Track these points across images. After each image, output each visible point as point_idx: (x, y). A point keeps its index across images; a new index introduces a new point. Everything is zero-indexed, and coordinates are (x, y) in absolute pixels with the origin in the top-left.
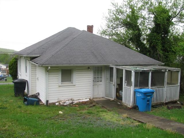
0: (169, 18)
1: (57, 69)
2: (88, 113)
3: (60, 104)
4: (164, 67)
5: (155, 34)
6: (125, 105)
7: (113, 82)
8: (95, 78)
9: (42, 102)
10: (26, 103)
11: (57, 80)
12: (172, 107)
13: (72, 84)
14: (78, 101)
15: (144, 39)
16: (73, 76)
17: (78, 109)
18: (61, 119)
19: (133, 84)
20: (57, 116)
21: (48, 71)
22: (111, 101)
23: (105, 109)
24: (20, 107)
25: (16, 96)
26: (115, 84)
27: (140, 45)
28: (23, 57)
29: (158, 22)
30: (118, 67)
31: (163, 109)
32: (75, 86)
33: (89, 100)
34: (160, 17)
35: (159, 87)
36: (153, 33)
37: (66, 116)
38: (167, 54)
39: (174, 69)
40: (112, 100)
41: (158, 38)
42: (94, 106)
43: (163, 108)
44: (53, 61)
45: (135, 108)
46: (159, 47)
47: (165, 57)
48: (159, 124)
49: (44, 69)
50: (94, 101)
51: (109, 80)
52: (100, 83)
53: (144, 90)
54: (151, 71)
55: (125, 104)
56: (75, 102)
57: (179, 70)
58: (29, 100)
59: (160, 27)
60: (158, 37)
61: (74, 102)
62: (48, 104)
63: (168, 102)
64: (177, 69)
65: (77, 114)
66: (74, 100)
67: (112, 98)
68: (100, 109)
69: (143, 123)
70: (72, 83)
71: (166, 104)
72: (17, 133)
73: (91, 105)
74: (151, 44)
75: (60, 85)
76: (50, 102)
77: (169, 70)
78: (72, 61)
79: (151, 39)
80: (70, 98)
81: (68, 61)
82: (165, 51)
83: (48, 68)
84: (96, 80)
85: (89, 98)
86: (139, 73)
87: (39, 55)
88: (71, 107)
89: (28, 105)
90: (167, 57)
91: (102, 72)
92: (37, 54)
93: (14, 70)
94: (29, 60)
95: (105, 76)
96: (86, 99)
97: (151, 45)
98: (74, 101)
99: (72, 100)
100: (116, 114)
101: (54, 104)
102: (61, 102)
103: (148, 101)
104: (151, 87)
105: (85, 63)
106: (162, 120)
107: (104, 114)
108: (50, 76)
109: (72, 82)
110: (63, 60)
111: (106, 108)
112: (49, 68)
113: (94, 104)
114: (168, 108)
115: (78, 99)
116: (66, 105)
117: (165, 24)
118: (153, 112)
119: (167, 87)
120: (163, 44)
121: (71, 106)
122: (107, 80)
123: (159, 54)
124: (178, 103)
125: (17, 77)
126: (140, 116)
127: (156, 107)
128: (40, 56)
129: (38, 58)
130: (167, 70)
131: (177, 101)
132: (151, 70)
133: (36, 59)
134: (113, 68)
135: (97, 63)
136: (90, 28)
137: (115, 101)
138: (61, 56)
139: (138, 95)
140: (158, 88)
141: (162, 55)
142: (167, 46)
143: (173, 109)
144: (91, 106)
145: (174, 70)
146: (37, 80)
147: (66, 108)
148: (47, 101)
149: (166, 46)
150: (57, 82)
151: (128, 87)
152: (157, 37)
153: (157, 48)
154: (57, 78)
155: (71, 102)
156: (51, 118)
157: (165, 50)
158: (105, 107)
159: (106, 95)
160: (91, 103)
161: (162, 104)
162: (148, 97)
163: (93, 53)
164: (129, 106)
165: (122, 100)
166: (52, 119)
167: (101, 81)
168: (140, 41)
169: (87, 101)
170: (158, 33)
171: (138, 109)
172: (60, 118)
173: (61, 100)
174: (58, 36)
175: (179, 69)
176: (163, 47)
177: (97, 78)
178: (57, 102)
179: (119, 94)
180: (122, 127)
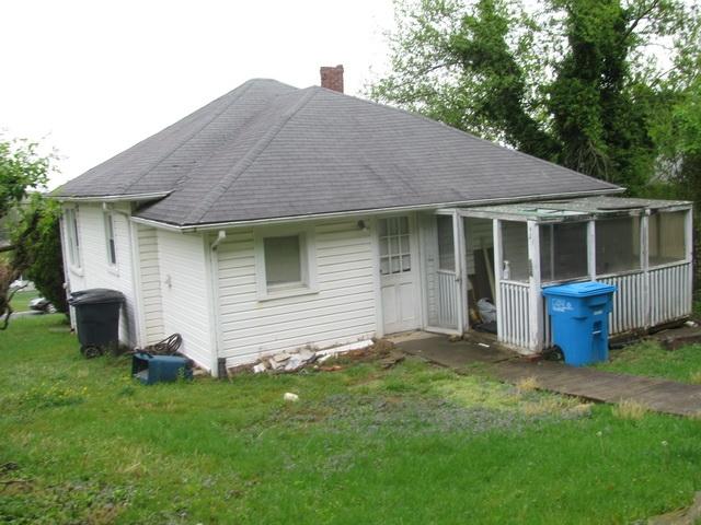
0: (621, 19)
1: (249, 236)
2: (390, 388)
3: (270, 367)
4: (632, 202)
5: (577, 82)
6: (509, 350)
7: (454, 269)
8: (387, 259)
9: (199, 368)
10: (144, 375)
11: (251, 279)
12: (679, 339)
13: (305, 291)
14: (333, 350)
15: (534, 105)
16: (307, 260)
17: (346, 378)
18: (301, 421)
19: (536, 270)
20: (281, 411)
21: (215, 249)
22: (451, 341)
23: (446, 371)
24: (130, 393)
25: (89, 357)
26: (464, 277)
27: (520, 128)
28: (104, 205)
29: (587, 39)
30: (470, 213)
31: (650, 351)
32: (316, 297)
33: (371, 343)
34: (591, 17)
35: (624, 273)
36: (569, 81)
37: (315, 406)
38: (622, 152)
39: (669, 203)
40: (457, 337)
41: (589, 99)
42: (398, 361)
43: (647, 347)
44: (230, 208)
45: (550, 356)
46: (595, 131)
47: (618, 164)
48: (660, 400)
49: (201, 240)
50: (394, 347)
51: (437, 262)
52: (404, 277)
53: (577, 288)
54: (595, 218)
55: (509, 346)
56: (327, 355)
57: (682, 208)
58: (155, 363)
59: (593, 56)
60: (589, 92)
61: (321, 356)
62: (226, 372)
63: (657, 326)
64: (678, 203)
65: (351, 397)
66: (317, 350)
67: (456, 328)
68: (425, 373)
69: (603, 402)
70: (305, 286)
71: (652, 331)
72: (186, 480)
73: (388, 361)
74: (565, 120)
75: (264, 296)
76: (232, 363)
77: (654, 211)
78: (301, 204)
79: (563, 103)
80: (302, 342)
81: (286, 204)
82: (617, 144)
83: (217, 235)
84: (390, 268)
85: (371, 335)
86: (552, 227)
87: (164, 193)
88: (318, 374)
89: (151, 381)
90: (624, 164)
91: (408, 237)
92: (155, 190)
93: (47, 259)
94: (126, 215)
95: (421, 249)
96: (359, 340)
97: (562, 126)
98: (318, 354)
99: (308, 348)
100: (491, 384)
101: (247, 369)
102: (271, 361)
103: (598, 325)
104: (597, 274)
105: (348, 206)
106: (663, 387)
107: (449, 386)
108: (225, 265)
109: (302, 282)
110: (269, 201)
111: (445, 366)
112: (222, 234)
113: (396, 355)
114: (667, 346)
115: (333, 342)
116: (297, 370)
117: (610, 43)
118: (618, 365)
119: (650, 272)
120: (608, 117)
121: (317, 371)
122: (431, 263)
123: (598, 156)
124: (688, 326)
125: (65, 285)
126: (579, 382)
127: (621, 348)
128: (168, 195)
129: (164, 202)
130: (648, 211)
131: (687, 319)
132: (592, 215)
133: (157, 206)
134: (451, 217)
135: (390, 202)
136: (332, 77)
137: (467, 340)
138: (257, 188)
139: (560, 307)
140: (622, 276)
141: (605, 157)
142: (622, 125)
143: (682, 347)
144: (390, 365)
145: (670, 207)
146: (164, 287)
147: (299, 379)
148: (222, 362)
149: (617, 124)
150: (252, 288)
151: (515, 283)
152: (583, 93)
153: (587, 134)
154: (249, 272)
155: (307, 356)
156: (263, 418)
157: (614, 140)
158: (443, 363)
159: (429, 320)
160: (385, 354)
161: (637, 335)
162: (596, 313)
163: (367, 167)
164: (526, 353)
165: (495, 333)
166: (269, 423)
167: (409, 270)
168: (520, 111)
169: (366, 348)
170: (587, 79)
171: (563, 358)
172: (298, 416)
173: (272, 353)
174: (218, 115)
175: (686, 202)
176: (608, 127)
177: (393, 258)
178: (259, 362)
179: (477, 314)
180: (536, 422)
